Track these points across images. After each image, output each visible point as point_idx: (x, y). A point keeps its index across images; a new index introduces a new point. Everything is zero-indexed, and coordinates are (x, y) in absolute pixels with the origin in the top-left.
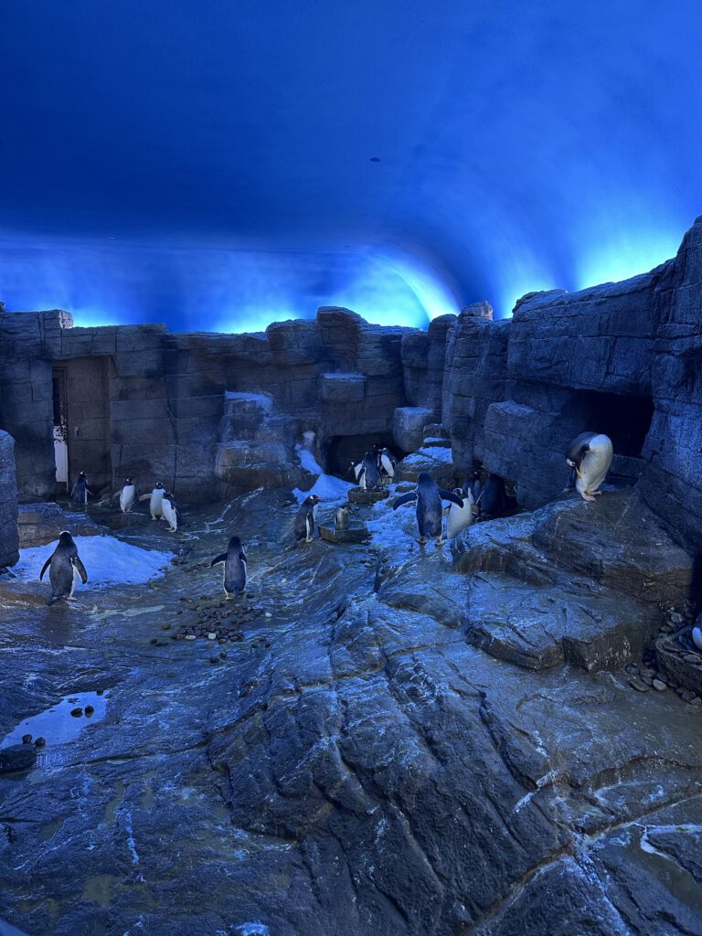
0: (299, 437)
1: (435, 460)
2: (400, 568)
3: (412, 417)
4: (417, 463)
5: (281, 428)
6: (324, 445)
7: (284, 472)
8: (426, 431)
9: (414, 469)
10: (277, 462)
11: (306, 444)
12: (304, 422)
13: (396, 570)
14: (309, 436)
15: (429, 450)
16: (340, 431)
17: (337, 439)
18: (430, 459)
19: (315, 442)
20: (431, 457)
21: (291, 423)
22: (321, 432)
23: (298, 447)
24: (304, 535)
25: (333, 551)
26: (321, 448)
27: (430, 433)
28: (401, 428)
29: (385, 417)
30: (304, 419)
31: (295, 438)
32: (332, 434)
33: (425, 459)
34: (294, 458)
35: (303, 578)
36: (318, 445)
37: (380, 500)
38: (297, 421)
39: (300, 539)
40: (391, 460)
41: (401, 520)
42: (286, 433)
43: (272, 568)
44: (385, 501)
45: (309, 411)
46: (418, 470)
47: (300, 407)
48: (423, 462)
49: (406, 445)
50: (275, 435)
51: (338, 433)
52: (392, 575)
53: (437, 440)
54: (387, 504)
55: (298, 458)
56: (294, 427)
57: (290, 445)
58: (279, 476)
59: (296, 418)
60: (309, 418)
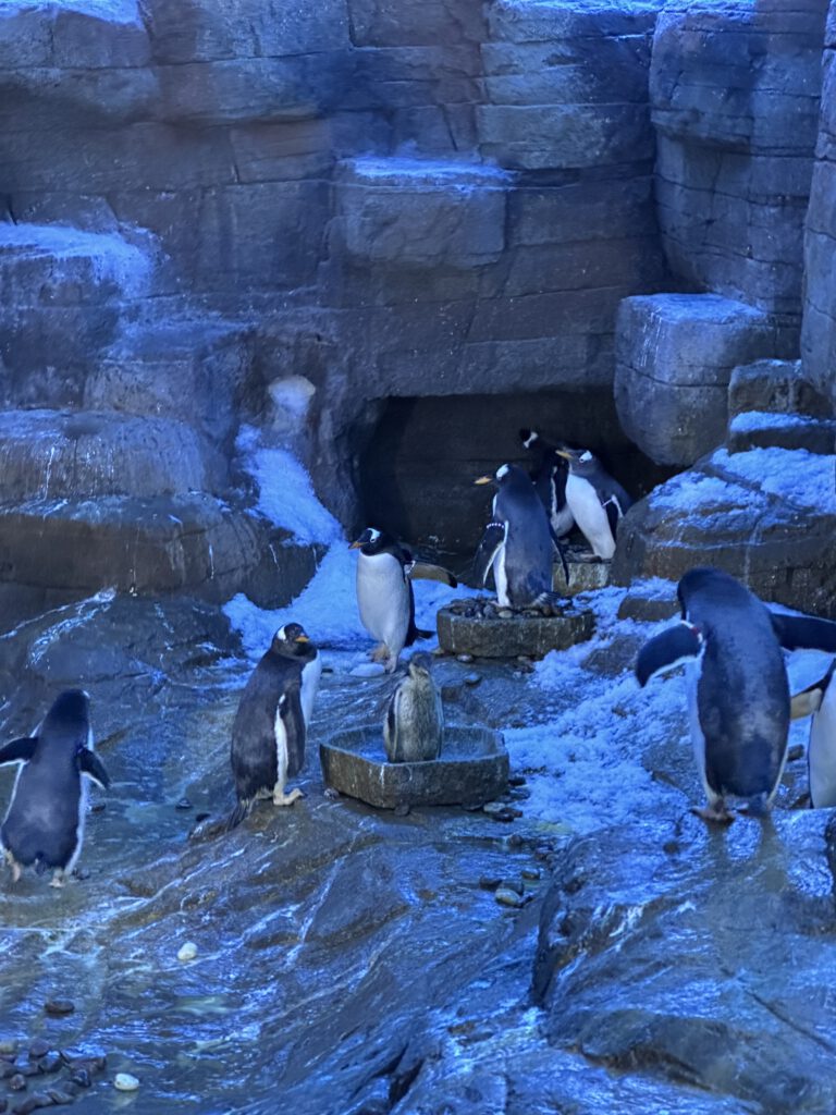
0: (253, 398)
1: (773, 499)
2: (632, 915)
3: (689, 330)
4: (705, 510)
5: (186, 366)
6: (349, 433)
7: (192, 534)
8: (738, 390)
9: (691, 534)
10: (168, 493)
11: (278, 425)
12: (274, 342)
13: (615, 921)
14: (293, 394)
15: (749, 462)
16: (409, 379)
17: (398, 409)
18: (753, 497)
19: (313, 419)
20: (757, 487)
21: (226, 343)
22: (337, 381)
23: (247, 436)
24: (267, 777)
25: (376, 839)
26: (336, 442)
27: (751, 397)
28: (646, 375)
29: (587, 328)
30: (272, 330)
31: (237, 404)
32: (380, 391)
33: (735, 492)
34: (235, 482)
35: (261, 942)
36: (327, 431)
37: (559, 648)
38: (247, 338)
39: (250, 793)
40: (603, 497)
41: (635, 728)
42: (205, 382)
43: (143, 902)
44: (579, 652)
45: (296, 301)
46: (710, 536)
47: (265, 285)
48: (727, 507)
49: (662, 437)
50: (161, 389)
51: (401, 390)
52: (600, 940)
53: (780, 421)
54: (584, 665)
55: (249, 481)
56: (234, 359)
57: (218, 432)
58: (175, 550)
59: (244, 327)
60: (293, 328)
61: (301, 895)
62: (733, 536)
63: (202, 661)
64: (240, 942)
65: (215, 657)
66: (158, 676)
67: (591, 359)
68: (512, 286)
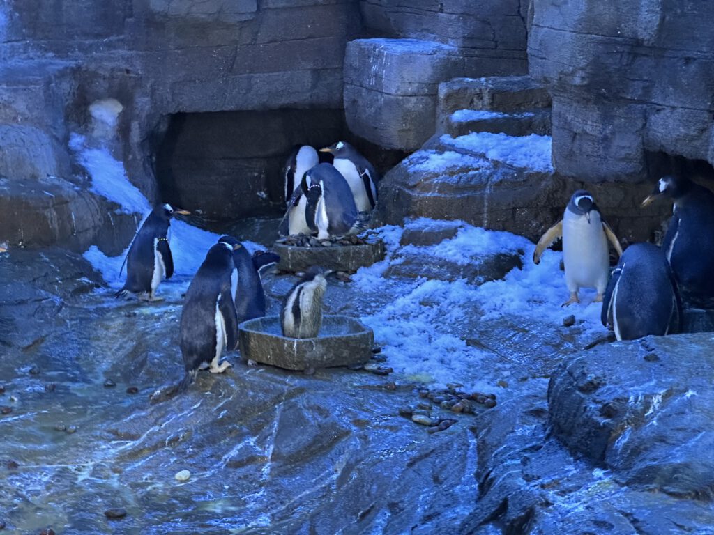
0: (78, 114)
1: (496, 164)
3: (407, 59)
4: (451, 171)
5: (38, 89)
6: (151, 138)
7: (61, 204)
8: (448, 97)
9: (444, 187)
11: (96, 134)
12: (95, 75)
14: (106, 113)
15: (471, 140)
16: (194, 100)
18: (481, 162)
19: (124, 128)
20: (483, 156)
21: (62, 75)
22: (143, 103)
23: (76, 140)
26: (141, 145)
27: (456, 102)
28: (377, 89)
29: (311, 65)
30: (92, 67)
31: (67, 118)
32: (172, 110)
33: (468, 160)
34: (76, 171)
36: (136, 136)
37: (366, 265)
38: (76, 71)
42: (50, 100)
44: (380, 267)
45: (110, 46)
46: (458, 188)
47: (86, 35)
48: (466, 169)
49: (393, 132)
50: (21, 106)
51: (187, 107)
53: (486, 115)
54: (386, 275)
55: (83, 171)
56: (66, 87)
57: (60, 134)
58: (51, 214)
59: (73, 64)
60: (109, 65)
61: (255, 430)
62: (474, 188)
63: (83, 289)
64: (222, 464)
65: (91, 287)
66: (58, 301)
67: (314, 86)
68: (263, 36)
